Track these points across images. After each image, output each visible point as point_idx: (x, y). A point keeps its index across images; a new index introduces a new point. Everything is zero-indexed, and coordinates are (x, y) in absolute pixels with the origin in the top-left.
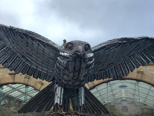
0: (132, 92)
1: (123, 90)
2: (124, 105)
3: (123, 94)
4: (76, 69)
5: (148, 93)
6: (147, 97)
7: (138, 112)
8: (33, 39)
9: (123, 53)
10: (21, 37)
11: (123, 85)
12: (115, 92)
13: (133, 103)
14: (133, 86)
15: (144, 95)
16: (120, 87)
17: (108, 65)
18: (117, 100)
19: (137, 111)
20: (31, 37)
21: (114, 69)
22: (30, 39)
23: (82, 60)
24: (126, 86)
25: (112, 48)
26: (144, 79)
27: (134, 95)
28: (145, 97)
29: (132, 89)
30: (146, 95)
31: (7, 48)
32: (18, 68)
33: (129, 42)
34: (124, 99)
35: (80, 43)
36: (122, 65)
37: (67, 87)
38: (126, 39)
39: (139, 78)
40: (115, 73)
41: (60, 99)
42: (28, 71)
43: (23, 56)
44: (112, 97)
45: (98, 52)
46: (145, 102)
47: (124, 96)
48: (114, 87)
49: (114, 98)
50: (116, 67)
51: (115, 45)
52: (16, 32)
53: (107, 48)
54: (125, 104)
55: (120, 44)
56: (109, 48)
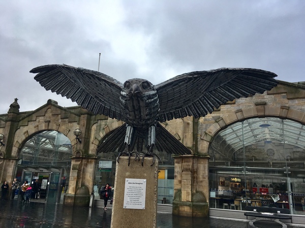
0: (279, 131)
1: (266, 130)
2: (269, 148)
3: (267, 134)
4: (136, 108)
5: (300, 133)
6: (299, 138)
7: (289, 156)
8: (100, 79)
9: (199, 89)
10: (89, 77)
11: (264, 123)
12: (256, 132)
13: (280, 145)
14: (279, 125)
15: (295, 135)
16: (261, 126)
17: (185, 102)
18: (259, 141)
19: (287, 155)
20: (97, 77)
21: (192, 106)
22: (96, 79)
23: (139, 99)
24: (269, 125)
25: (181, 84)
26: (290, 116)
27: (281, 135)
28: (297, 138)
29: (278, 128)
30: (297, 135)
31: (81, 89)
32: (94, 108)
33: (202, 77)
34: (268, 140)
35: (137, 81)
36: (202, 101)
37: (135, 126)
38: (197, 73)
39: (283, 115)
40: (195, 111)
41: (129, 138)
42: (103, 111)
43: (96, 97)
44: (253, 138)
45: (164, 89)
46: (297, 143)
47: (268, 136)
48: (254, 126)
49: (256, 140)
50: (195, 104)
51: (184, 81)
52: (84, 73)
53: (174, 84)
54: (270, 146)
55: (190, 79)
56: (177, 84)
